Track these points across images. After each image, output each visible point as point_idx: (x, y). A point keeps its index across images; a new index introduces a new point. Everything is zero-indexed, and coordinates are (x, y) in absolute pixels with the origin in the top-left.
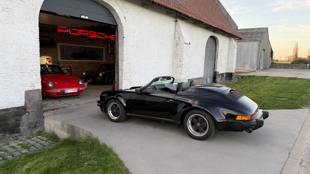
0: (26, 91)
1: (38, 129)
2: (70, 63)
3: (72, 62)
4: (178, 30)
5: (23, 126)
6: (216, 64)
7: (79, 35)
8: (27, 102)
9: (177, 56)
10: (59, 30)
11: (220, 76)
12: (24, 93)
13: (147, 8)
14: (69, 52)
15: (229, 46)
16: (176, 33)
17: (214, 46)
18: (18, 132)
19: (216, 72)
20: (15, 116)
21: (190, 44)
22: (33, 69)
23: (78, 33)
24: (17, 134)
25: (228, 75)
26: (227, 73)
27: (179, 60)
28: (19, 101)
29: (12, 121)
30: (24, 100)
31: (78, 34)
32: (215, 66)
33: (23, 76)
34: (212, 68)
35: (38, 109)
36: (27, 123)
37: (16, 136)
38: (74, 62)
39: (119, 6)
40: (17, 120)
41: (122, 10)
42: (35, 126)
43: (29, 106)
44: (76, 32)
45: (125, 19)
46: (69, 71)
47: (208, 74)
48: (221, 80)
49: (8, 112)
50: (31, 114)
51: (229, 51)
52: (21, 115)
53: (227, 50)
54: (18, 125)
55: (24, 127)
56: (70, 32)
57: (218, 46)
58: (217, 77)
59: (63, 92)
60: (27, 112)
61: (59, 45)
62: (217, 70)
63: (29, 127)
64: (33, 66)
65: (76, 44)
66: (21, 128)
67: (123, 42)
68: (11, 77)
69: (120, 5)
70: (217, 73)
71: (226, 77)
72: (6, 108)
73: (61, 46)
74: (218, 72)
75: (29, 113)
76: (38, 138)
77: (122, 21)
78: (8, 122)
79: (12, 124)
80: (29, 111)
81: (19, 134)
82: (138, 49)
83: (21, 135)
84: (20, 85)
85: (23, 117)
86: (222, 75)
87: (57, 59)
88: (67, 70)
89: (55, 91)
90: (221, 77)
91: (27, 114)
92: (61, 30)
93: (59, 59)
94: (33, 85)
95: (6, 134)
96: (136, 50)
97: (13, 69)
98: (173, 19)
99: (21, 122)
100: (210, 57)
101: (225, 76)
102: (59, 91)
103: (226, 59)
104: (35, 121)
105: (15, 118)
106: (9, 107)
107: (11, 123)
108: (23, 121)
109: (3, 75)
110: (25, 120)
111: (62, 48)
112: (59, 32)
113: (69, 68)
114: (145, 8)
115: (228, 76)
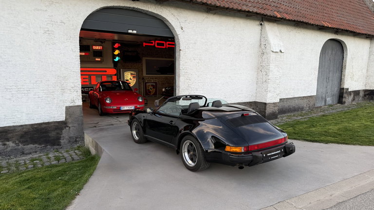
0: (66, 107)
1: (79, 143)
2: (156, 79)
3: (158, 77)
4: (264, 36)
5: (63, 139)
6: (342, 77)
7: (166, 48)
8: (68, 117)
9: (262, 68)
10: (144, 44)
11: (351, 95)
12: (64, 108)
13: (215, 14)
14: (155, 67)
15: (370, 52)
16: (262, 40)
17: (339, 53)
18: (59, 144)
19: (343, 89)
20: (56, 129)
21: (281, 52)
22: (73, 86)
23: (165, 45)
24: (58, 147)
25: (367, 93)
26: (365, 91)
27: (265, 73)
28: (60, 116)
29: (53, 134)
30: (64, 115)
31: (164, 47)
32: (341, 80)
33: (64, 92)
34: (336, 83)
35: (79, 124)
36: (67, 137)
37: (57, 149)
38: (160, 77)
39: (174, 16)
40: (58, 133)
41: (178, 20)
42: (76, 141)
43: (70, 121)
44: (163, 45)
45: (182, 29)
46: (154, 87)
47: (329, 91)
48: (354, 100)
49: (50, 125)
50: (71, 129)
51: (369, 59)
52: (62, 129)
53: (366, 57)
54: (59, 138)
55: (65, 140)
56: (156, 46)
57: (347, 52)
58: (345, 95)
59: (119, 109)
60: (67, 127)
61: (144, 59)
62: (345, 86)
63: (70, 141)
64: (73, 83)
65: (162, 58)
66: (62, 141)
67: (180, 55)
68: (52, 93)
69: (176, 14)
70: (345, 91)
71: (365, 95)
72: (47, 122)
73: (146, 60)
74: (348, 89)
75: (70, 128)
76: (75, 152)
77: (177, 32)
78: (50, 134)
79: (53, 137)
80: (70, 126)
81: (60, 147)
82: (200, 62)
83: (61, 148)
84: (61, 101)
85: (64, 131)
86: (356, 93)
87: (142, 74)
88: (152, 85)
89: (111, 107)
90: (354, 96)
91: (67, 128)
92: (147, 44)
93: (145, 74)
94: (73, 101)
95: (47, 146)
96: (197, 64)
97: (54, 86)
98: (258, 23)
99: (62, 136)
100: (331, 69)
101: (362, 94)
102: (115, 108)
103: (365, 71)
104: (76, 135)
105: (56, 131)
106: (51, 121)
107: (53, 135)
108: (64, 135)
109: (45, 91)
110: (66, 134)
111: (148, 63)
112: (144, 46)
113: (154, 84)
114: (212, 13)
115: (367, 95)
